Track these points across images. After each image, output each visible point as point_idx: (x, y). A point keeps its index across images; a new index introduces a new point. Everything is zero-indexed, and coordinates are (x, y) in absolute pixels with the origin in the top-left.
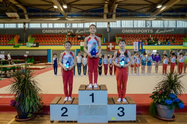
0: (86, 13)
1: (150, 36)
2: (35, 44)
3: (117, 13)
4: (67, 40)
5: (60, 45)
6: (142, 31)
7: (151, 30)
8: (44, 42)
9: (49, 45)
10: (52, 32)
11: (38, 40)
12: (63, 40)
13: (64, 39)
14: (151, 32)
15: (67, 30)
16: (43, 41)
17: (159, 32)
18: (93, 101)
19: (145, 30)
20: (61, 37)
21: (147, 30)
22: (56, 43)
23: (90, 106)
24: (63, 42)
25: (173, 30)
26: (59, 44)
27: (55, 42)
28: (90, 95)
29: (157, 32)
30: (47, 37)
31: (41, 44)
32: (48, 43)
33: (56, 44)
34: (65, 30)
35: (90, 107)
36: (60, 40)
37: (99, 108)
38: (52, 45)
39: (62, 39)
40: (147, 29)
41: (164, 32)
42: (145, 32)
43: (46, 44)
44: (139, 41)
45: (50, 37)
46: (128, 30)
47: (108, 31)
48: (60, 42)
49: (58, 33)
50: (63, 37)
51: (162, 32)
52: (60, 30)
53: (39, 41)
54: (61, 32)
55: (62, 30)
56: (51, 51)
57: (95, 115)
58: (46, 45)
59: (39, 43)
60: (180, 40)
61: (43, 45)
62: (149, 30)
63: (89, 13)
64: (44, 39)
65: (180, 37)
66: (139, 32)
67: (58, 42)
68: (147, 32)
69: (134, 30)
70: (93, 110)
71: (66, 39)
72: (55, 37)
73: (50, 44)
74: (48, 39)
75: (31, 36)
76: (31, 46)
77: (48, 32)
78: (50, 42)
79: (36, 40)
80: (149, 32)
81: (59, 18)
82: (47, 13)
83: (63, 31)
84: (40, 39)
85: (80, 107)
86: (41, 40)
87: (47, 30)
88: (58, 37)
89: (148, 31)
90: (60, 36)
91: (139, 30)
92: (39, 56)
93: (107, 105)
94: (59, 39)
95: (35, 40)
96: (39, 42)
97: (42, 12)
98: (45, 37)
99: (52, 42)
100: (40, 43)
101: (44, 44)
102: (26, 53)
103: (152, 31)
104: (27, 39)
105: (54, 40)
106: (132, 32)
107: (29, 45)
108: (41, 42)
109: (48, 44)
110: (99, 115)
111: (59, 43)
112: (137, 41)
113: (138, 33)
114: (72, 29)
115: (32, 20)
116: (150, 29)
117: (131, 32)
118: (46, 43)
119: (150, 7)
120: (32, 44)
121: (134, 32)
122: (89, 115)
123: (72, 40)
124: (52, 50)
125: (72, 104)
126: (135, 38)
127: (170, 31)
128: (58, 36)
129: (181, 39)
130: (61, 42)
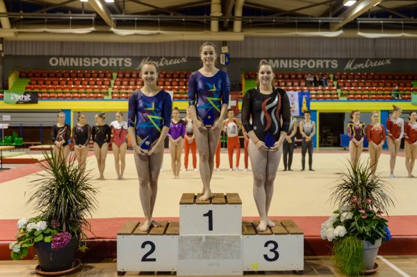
0: (165, 16)
1: (331, 76)
2: (29, 96)
3: (244, 17)
4: (115, 85)
5: (96, 98)
6: (311, 64)
7: (332, 63)
8: (53, 90)
9: (66, 97)
10: (76, 64)
11: (37, 84)
12: (103, 84)
13: (108, 83)
14: (332, 67)
15: (115, 60)
16: (51, 88)
17: (352, 67)
18: (211, 228)
19: (318, 61)
20: (98, 77)
21: (322, 62)
22: (86, 93)
23: (203, 238)
24: (105, 91)
25: (388, 62)
26: (92, 95)
27: (83, 90)
28: (205, 215)
29: (349, 66)
30: (63, 76)
31: (43, 95)
32: (63, 93)
33: (84, 95)
34: (111, 59)
35: (204, 240)
36: (96, 84)
37: (225, 242)
38: (73, 98)
39: (100, 83)
40: (323, 59)
41: (366, 66)
42: (318, 67)
43: (59, 95)
44: (302, 90)
45: (70, 77)
46: (274, 62)
47: (221, 62)
48: (95, 91)
49: (91, 66)
50: (105, 77)
51: (360, 65)
52: (97, 59)
53: (40, 86)
54: (99, 64)
55: (102, 59)
56: (72, 113)
57: (214, 258)
58: (58, 97)
59: (37, 93)
60: (405, 86)
61: (50, 97)
62: (327, 62)
63: (172, 17)
64: (62, 82)
65: (407, 78)
66: (301, 67)
67: (90, 90)
68: (322, 66)
69: (290, 61)
70: (210, 247)
71: (113, 82)
72: (84, 77)
73: (67, 95)
74: (65, 82)
75: (18, 73)
76: (17, 100)
77: (64, 64)
78: (68, 90)
79: (30, 84)
80: (327, 66)
81: (93, 29)
82: (62, 14)
83: (104, 62)
84: (42, 82)
85: (182, 240)
86: (44, 84)
87: (61, 59)
88: (91, 77)
89: (324, 64)
90: (96, 75)
91: (302, 61)
92: (39, 128)
93: (242, 236)
94: (93, 83)
95: (28, 86)
96: (38, 91)
97: (48, 12)
98: (56, 76)
99: (76, 90)
100: (41, 93)
101: (51, 95)
102: (4, 119)
103: (335, 65)
104: (8, 80)
105: (81, 84)
106: (286, 66)
107: (12, 98)
108: (45, 90)
109: (64, 95)
110: (224, 258)
111: (93, 93)
112: (295, 90)
113: (299, 68)
114: (128, 57)
115: (19, 33)
116: (332, 59)
117: (281, 66)
118: (57, 93)
119: (329, 4)
120: (19, 94)
121: (290, 66)
122: (203, 258)
123: (129, 84)
124: (74, 112)
125: (164, 233)
126: (293, 83)
127: (382, 64)
128: (91, 74)
129: (408, 84)
130: (97, 91)
